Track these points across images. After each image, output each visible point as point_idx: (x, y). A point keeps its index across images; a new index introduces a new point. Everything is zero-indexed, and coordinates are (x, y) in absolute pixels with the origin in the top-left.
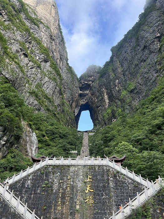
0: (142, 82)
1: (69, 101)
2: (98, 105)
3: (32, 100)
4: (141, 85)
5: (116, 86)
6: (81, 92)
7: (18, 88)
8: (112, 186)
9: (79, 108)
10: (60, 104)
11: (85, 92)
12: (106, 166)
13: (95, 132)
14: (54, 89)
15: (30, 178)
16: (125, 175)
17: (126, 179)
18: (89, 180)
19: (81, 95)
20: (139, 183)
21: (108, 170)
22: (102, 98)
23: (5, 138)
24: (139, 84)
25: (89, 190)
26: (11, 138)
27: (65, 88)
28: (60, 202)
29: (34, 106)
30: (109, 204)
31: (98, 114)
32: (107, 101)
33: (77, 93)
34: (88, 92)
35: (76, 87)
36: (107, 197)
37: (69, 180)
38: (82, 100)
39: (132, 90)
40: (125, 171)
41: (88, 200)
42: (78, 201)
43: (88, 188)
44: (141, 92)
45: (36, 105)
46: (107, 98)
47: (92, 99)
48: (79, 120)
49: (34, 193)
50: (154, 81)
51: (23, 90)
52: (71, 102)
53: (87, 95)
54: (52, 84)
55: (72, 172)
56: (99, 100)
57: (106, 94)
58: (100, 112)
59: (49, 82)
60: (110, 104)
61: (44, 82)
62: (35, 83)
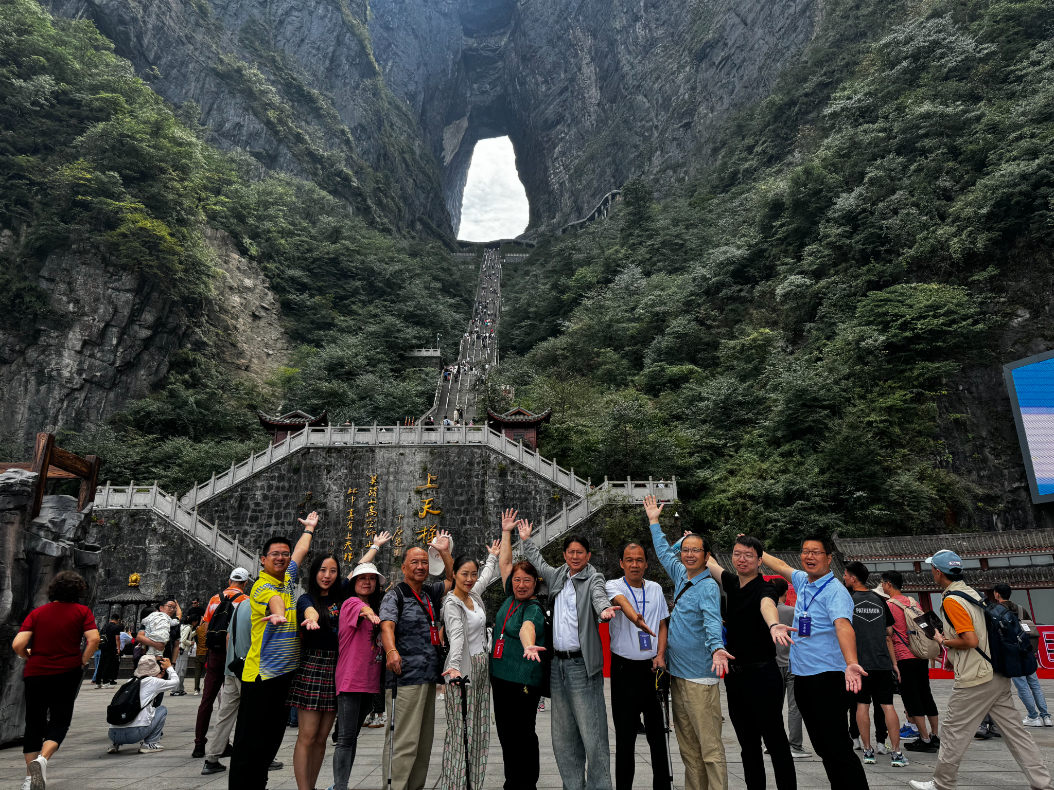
0: (750, 10)
1: (412, 97)
2: (550, 112)
3: (232, 112)
4: (746, 24)
5: (637, 19)
6: (472, 42)
7: (158, 58)
8: (492, 499)
9: (465, 123)
10: (364, 122)
11: (491, 42)
12: (478, 447)
13: (532, 246)
14: (331, 49)
15: (259, 484)
16: (529, 470)
17: (530, 482)
18: (429, 485)
19: (468, 60)
20: (565, 490)
21: (486, 461)
22: (572, 80)
23: (148, 317)
24: (738, 15)
25: (427, 512)
26: (171, 311)
27: (387, 28)
28: (348, 543)
29: (247, 143)
30: (479, 541)
31: (549, 164)
32: (594, 94)
33: (448, 48)
34: (505, 40)
35: (445, 15)
36: (477, 525)
37: (373, 486)
38: (475, 86)
39: (704, 49)
40: (532, 462)
41: (423, 535)
42: (398, 539)
43: (426, 507)
44: (744, 60)
45: (254, 135)
46: (593, 78)
47: (523, 84)
48: (464, 185)
49: (277, 524)
50: (803, 12)
51: (183, 63)
52: (421, 97)
53: (502, 55)
54: (322, 18)
55: (382, 466)
56: (555, 89)
57: (588, 58)
58: (557, 150)
59: (306, 12)
60: (604, 110)
61: (280, 12)
62: (239, 22)
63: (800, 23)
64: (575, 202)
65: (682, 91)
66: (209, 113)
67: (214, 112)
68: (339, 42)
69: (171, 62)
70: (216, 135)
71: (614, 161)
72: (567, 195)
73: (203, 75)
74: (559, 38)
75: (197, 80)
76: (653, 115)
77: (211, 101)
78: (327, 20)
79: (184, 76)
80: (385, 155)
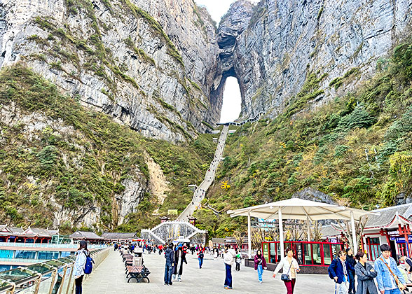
1: (201, 81)
2: (246, 78)
3: (151, 119)
4: (294, 67)
6: (222, 51)
7: (135, 111)
9: (221, 76)
11: (229, 50)
14: (175, 90)
15: (160, 228)
19: (221, 56)
20: (194, 230)
32: (259, 74)
33: (214, 54)
34: (233, 49)
35: (213, 43)
37: (173, 229)
38: (224, 64)
39: (285, 70)
45: (156, 123)
46: (258, 68)
47: (238, 66)
53: (232, 54)
55: (173, 226)
56: (248, 70)
57: (257, 61)
58: (248, 91)
59: (168, 82)
60: (261, 80)
61: (161, 85)
62: (152, 93)
65: (280, 82)
66: (146, 120)
68: (176, 88)
70: (148, 125)
72: (250, 108)
74: (249, 53)
77: (146, 117)
78: (173, 83)
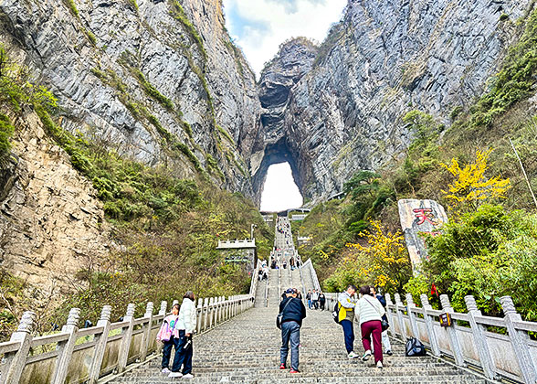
0: (446, 53)
1: (233, 131)
2: (314, 139)
3: (103, 97)
5: (364, 80)
9: (263, 153)
10: (200, 123)
11: (277, 110)
13: (308, 211)
19: (264, 120)
22: (326, 120)
24: (437, 58)
29: (111, 118)
31: (315, 166)
33: (253, 113)
34: (285, 108)
38: (268, 134)
39: (414, 82)
44: (447, 80)
48: (262, 190)
52: (238, 133)
54: (175, 61)
56: (316, 126)
57: (335, 107)
58: (319, 158)
59: (165, 57)
60: (348, 132)
61: (147, 54)
62: (118, 52)
63: (491, 44)
64: (334, 184)
65: (402, 108)
66: (85, 96)
67: (89, 96)
68: (185, 76)
69: (59, 60)
70: (88, 111)
71: (359, 156)
72: (328, 182)
73: (84, 73)
74: (316, 101)
75: (79, 75)
76: (383, 126)
77: (87, 89)
78: (178, 62)
79: (69, 71)
80: (214, 148)
